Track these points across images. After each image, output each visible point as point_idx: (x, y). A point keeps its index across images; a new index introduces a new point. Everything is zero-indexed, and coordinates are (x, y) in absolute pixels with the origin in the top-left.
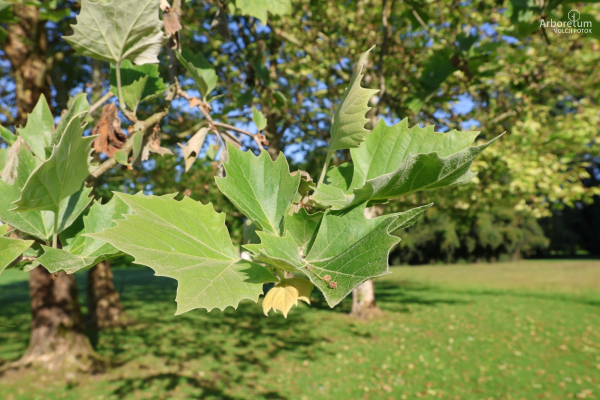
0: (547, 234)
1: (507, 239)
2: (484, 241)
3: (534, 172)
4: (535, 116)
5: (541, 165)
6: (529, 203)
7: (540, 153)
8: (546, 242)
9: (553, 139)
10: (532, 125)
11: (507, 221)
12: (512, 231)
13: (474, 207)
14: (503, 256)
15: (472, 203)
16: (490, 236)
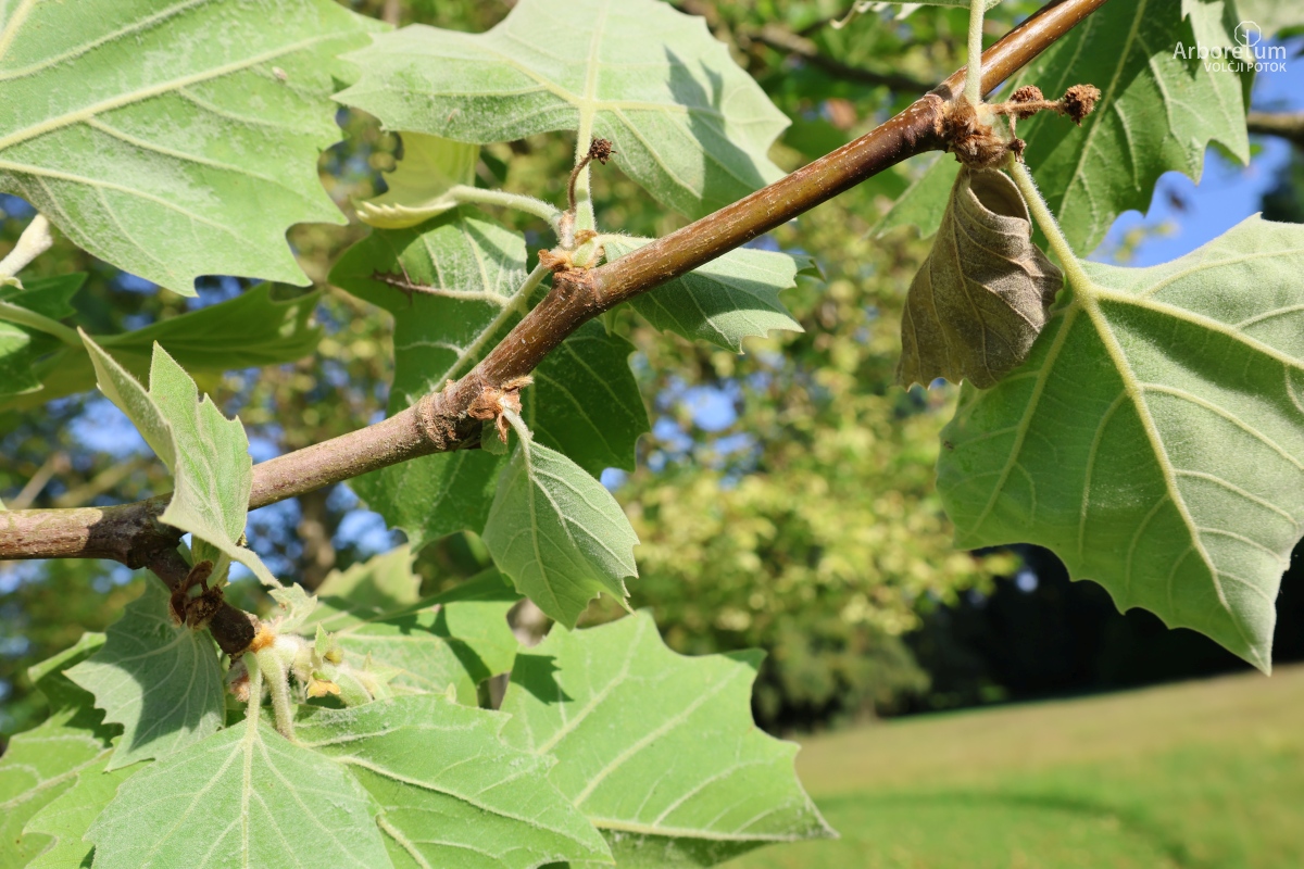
0: (923, 661)
1: (842, 683)
2: (796, 691)
3: (869, 535)
4: (861, 417)
5: (883, 520)
6: (873, 601)
7: (878, 494)
8: (919, 681)
9: (902, 464)
10: (856, 439)
11: (838, 645)
12: (853, 664)
13: (762, 623)
14: (839, 720)
15: (755, 613)
16: (808, 680)
